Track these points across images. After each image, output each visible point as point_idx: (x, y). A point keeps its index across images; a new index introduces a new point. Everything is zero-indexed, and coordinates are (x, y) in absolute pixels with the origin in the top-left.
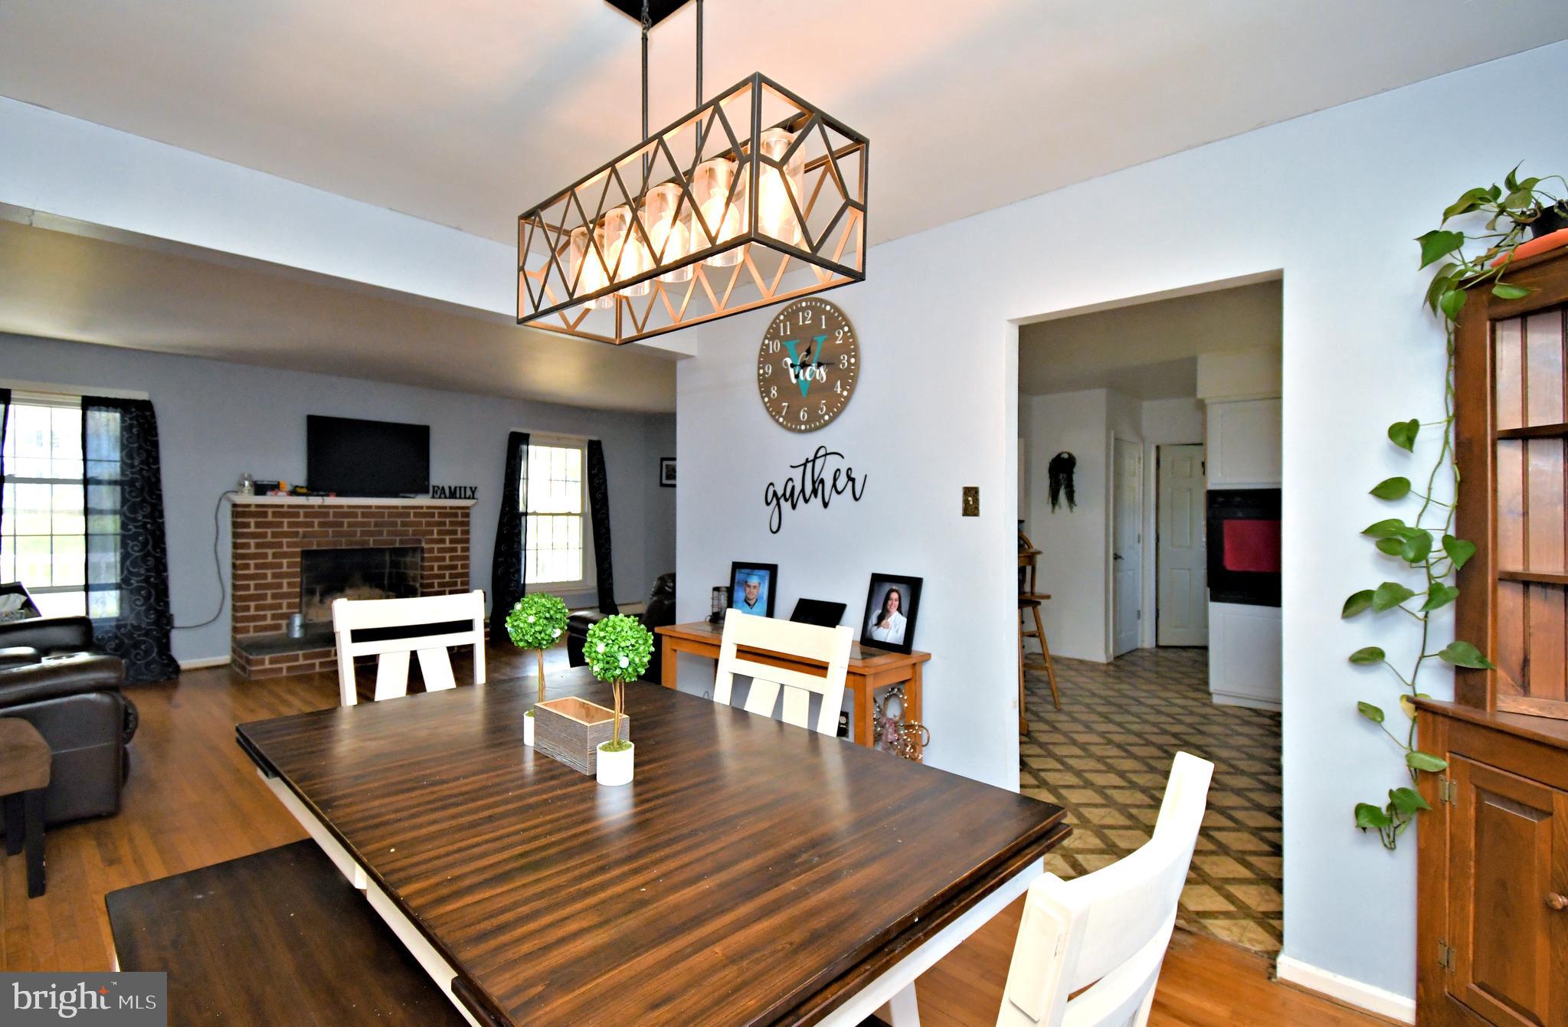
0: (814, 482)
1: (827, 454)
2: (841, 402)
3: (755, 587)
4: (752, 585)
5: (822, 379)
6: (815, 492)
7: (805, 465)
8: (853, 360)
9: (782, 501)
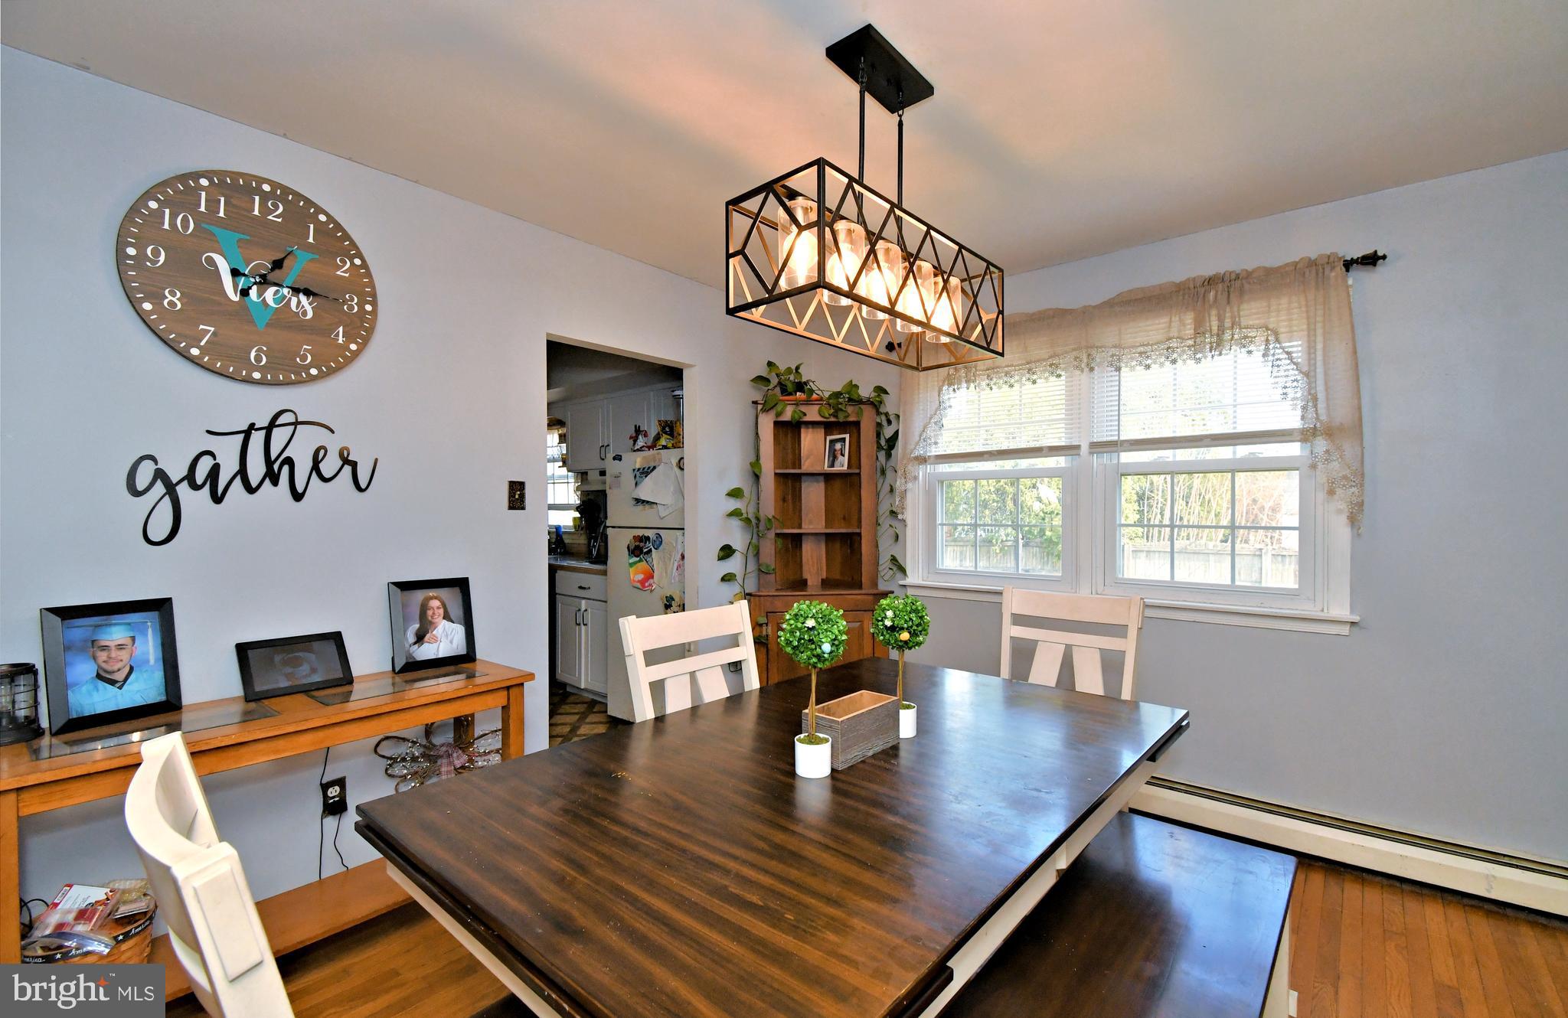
0: (269, 462)
1: (296, 423)
2: (345, 357)
3: (120, 647)
4: (112, 644)
5: (305, 313)
6: (273, 477)
7: (247, 433)
8: (368, 308)
9: (183, 490)
